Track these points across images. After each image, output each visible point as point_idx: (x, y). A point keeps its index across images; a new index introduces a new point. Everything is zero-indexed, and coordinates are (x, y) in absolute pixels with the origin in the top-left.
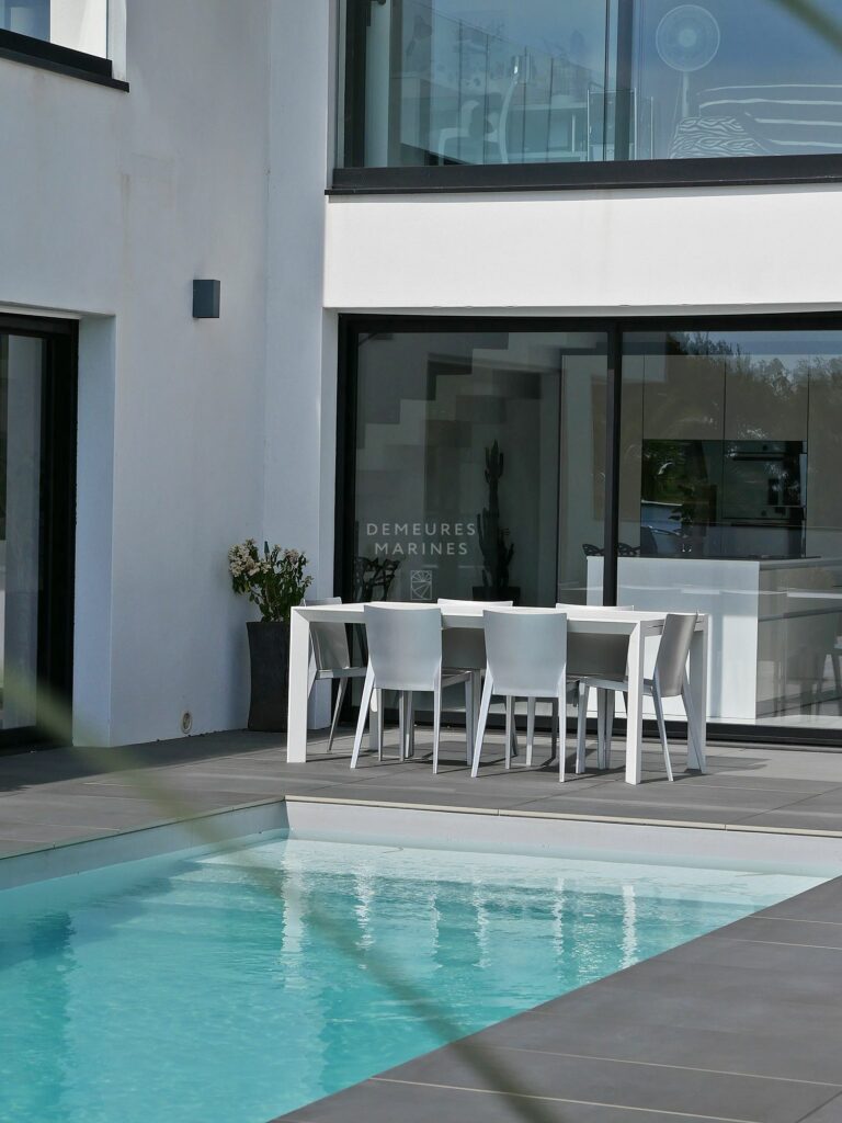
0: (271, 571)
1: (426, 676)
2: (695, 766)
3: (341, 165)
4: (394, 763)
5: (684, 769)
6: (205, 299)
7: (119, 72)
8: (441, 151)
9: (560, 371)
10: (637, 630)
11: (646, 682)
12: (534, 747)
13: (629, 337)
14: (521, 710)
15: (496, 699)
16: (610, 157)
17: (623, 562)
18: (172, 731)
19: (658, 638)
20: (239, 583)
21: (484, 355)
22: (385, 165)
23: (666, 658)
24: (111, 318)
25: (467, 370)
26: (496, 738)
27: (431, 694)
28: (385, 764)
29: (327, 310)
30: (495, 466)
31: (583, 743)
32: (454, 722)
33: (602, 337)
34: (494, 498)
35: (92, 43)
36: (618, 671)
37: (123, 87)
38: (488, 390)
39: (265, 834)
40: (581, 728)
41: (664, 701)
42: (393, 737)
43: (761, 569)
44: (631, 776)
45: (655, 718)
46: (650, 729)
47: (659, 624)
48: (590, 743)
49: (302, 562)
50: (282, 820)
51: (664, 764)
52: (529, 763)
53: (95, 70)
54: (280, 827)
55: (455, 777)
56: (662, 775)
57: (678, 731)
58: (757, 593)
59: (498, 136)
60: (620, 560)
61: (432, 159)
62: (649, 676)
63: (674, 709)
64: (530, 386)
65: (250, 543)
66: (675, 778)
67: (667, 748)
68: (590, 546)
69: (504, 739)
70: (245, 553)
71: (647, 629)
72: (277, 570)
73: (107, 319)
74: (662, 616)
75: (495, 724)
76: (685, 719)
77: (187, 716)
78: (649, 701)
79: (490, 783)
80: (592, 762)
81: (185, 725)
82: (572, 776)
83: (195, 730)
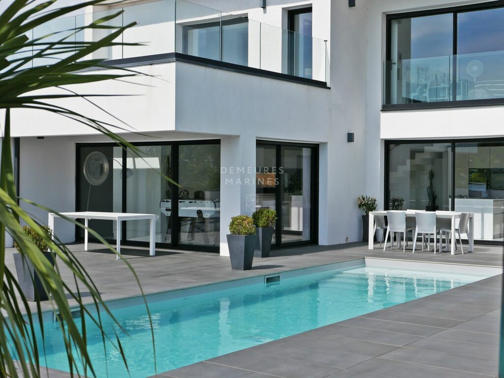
0: (368, 203)
1: (402, 228)
2: (470, 251)
3: (385, 104)
4: (395, 249)
5: (468, 251)
6: (350, 138)
7: (328, 85)
8: (412, 98)
9: (447, 152)
10: (453, 217)
11: (456, 230)
12: (430, 246)
13: (456, 144)
14: (427, 237)
15: (419, 234)
16: (451, 100)
17: (456, 200)
18: (343, 241)
19: (459, 219)
20: (360, 206)
21: (427, 148)
22: (396, 103)
23: (462, 223)
24: (327, 143)
25: (423, 152)
26: (419, 243)
27: (403, 233)
28: (393, 249)
29: (381, 139)
30: (432, 175)
31: (441, 245)
32: (410, 239)
33: (450, 144)
34: (431, 184)
35: (322, 79)
36: (449, 227)
37: (329, 88)
38: (428, 157)
39: (359, 266)
40: (441, 241)
41: (461, 235)
42: (395, 244)
43: (494, 201)
44: (452, 253)
45: (459, 238)
46: (458, 241)
47: (460, 215)
48: (444, 245)
49: (375, 201)
50: (364, 263)
51: (461, 250)
52: (429, 250)
53: (322, 85)
54: (363, 264)
55: (409, 253)
56: (460, 253)
57: (465, 242)
58: (493, 207)
59: (427, 94)
60: (455, 199)
61: (410, 100)
62: (457, 227)
63: (464, 236)
64: (440, 155)
65: (363, 196)
66: (464, 254)
67: (461, 246)
68: (460, 195)
69: (422, 244)
70: (361, 199)
71: (456, 217)
72: (369, 203)
73: (325, 144)
74: (460, 213)
75: (419, 240)
76: (467, 239)
77: (347, 238)
78: (457, 235)
79: (417, 254)
80: (444, 250)
81: (346, 240)
82: (437, 253)
83: (349, 241)
